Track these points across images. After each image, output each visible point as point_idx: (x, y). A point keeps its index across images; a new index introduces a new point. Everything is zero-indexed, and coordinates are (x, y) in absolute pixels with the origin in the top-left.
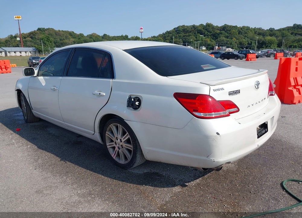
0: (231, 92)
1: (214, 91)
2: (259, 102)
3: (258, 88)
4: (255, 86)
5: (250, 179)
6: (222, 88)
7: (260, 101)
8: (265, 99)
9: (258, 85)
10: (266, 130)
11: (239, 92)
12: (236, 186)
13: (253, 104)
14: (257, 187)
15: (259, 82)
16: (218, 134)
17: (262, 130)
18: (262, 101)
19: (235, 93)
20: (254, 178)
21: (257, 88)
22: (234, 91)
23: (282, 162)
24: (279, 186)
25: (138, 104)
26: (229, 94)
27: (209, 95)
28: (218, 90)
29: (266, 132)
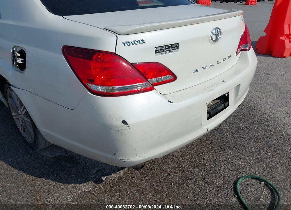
0: (161, 48)
1: (125, 46)
2: (218, 63)
3: (217, 40)
4: (211, 37)
5: (195, 172)
6: (140, 39)
7: (221, 60)
8: (230, 57)
9: (216, 35)
10: (226, 104)
11: (178, 48)
12: (171, 184)
13: (206, 66)
14: (200, 188)
15: (219, 29)
16: (124, 122)
17: (220, 105)
18: (224, 60)
19: (169, 48)
20: (200, 172)
21: (214, 39)
22: (165, 46)
23: (248, 143)
24: (230, 188)
25: (21, 62)
26: (156, 51)
27: (115, 53)
28: (133, 43)
29: (225, 107)
